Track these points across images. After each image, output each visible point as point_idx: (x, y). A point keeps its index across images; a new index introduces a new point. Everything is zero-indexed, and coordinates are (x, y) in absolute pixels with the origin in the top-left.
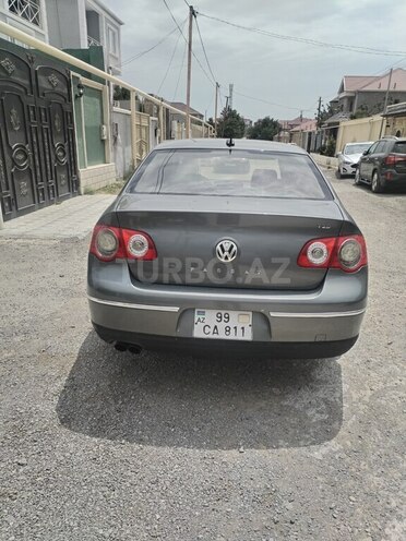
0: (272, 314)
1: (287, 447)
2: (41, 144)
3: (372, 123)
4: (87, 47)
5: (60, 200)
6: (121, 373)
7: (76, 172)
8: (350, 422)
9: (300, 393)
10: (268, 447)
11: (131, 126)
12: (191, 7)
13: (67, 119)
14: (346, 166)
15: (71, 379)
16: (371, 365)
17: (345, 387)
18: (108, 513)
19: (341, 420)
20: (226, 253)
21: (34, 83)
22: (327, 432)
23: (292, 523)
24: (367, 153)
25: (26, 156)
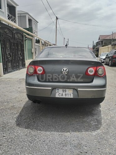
0: (79, 89)
1: (85, 132)
2: (15, 53)
3: (108, 47)
4: (28, 27)
5: (20, 69)
6: (35, 112)
7: (24, 61)
8: (104, 125)
9: (89, 117)
10: (79, 132)
11: (40, 49)
12: (57, 17)
13: (22, 46)
14: (102, 59)
15: (20, 114)
16: (110, 110)
17: (102, 116)
18: (29, 150)
19: (101, 124)
20: (65, 71)
21: (13, 36)
22: (97, 127)
23: (86, 153)
24: (107, 55)
25: (11, 56)
